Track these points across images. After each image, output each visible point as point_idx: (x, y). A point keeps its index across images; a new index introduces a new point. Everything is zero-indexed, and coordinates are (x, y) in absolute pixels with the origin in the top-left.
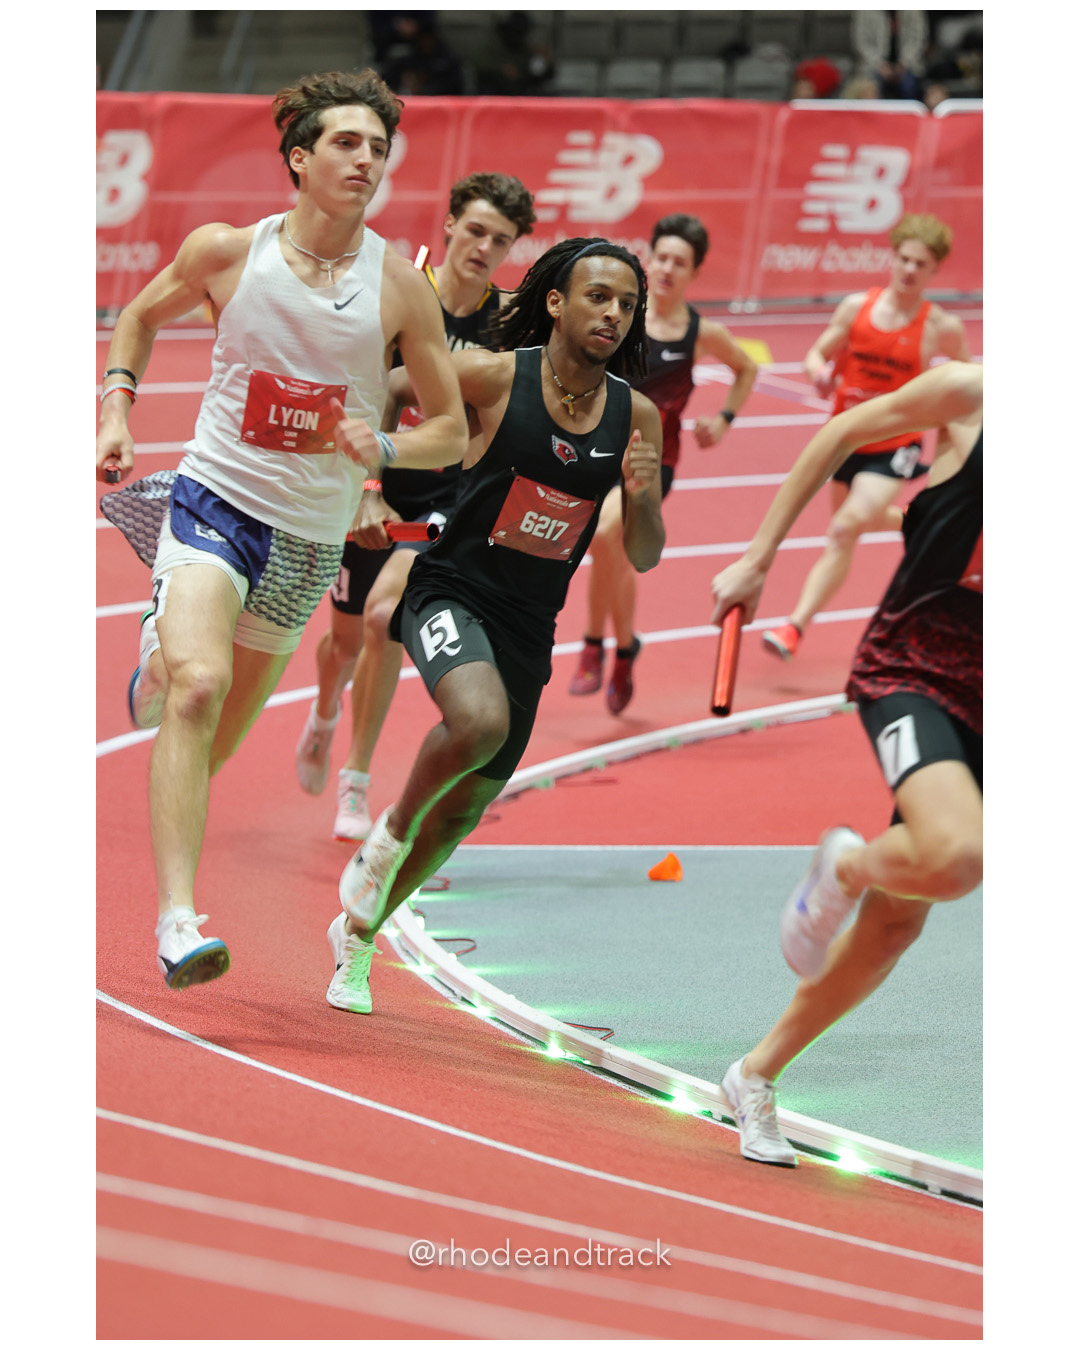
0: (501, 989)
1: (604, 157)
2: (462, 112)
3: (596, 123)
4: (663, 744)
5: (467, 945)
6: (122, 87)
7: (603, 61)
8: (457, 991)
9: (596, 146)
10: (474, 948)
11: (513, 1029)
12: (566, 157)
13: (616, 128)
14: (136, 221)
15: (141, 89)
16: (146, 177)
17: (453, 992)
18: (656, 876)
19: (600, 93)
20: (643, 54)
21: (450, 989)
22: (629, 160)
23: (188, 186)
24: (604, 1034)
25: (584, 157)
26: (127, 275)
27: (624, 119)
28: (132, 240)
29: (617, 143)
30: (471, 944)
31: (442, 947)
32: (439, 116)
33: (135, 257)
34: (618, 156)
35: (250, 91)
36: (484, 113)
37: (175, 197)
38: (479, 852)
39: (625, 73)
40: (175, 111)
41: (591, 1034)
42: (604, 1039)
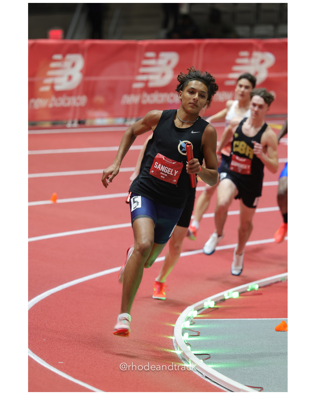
0: (220, 372)
1: (253, 61)
2: (199, 45)
3: (250, 48)
4: (279, 280)
5: (207, 356)
6: (72, 38)
7: (252, 26)
8: (203, 374)
9: (250, 57)
10: (210, 357)
11: (225, 388)
12: (239, 61)
13: (257, 50)
14: (78, 88)
15: (80, 38)
16: (82, 71)
17: (202, 374)
18: (278, 330)
19: (251, 37)
20: (267, 23)
21: (200, 373)
22: (262, 62)
23: (98, 74)
24: (259, 389)
25: (245, 61)
26: (75, 108)
27: (260, 46)
28: (77, 95)
29: (258, 55)
30: (209, 356)
31: (197, 357)
32: (191, 46)
33: (78, 101)
34: (258, 60)
35: (120, 38)
36: (208, 46)
37: (93, 78)
38: (211, 321)
39: (260, 30)
40: (92, 46)
41: (255, 389)
42: (260, 391)
